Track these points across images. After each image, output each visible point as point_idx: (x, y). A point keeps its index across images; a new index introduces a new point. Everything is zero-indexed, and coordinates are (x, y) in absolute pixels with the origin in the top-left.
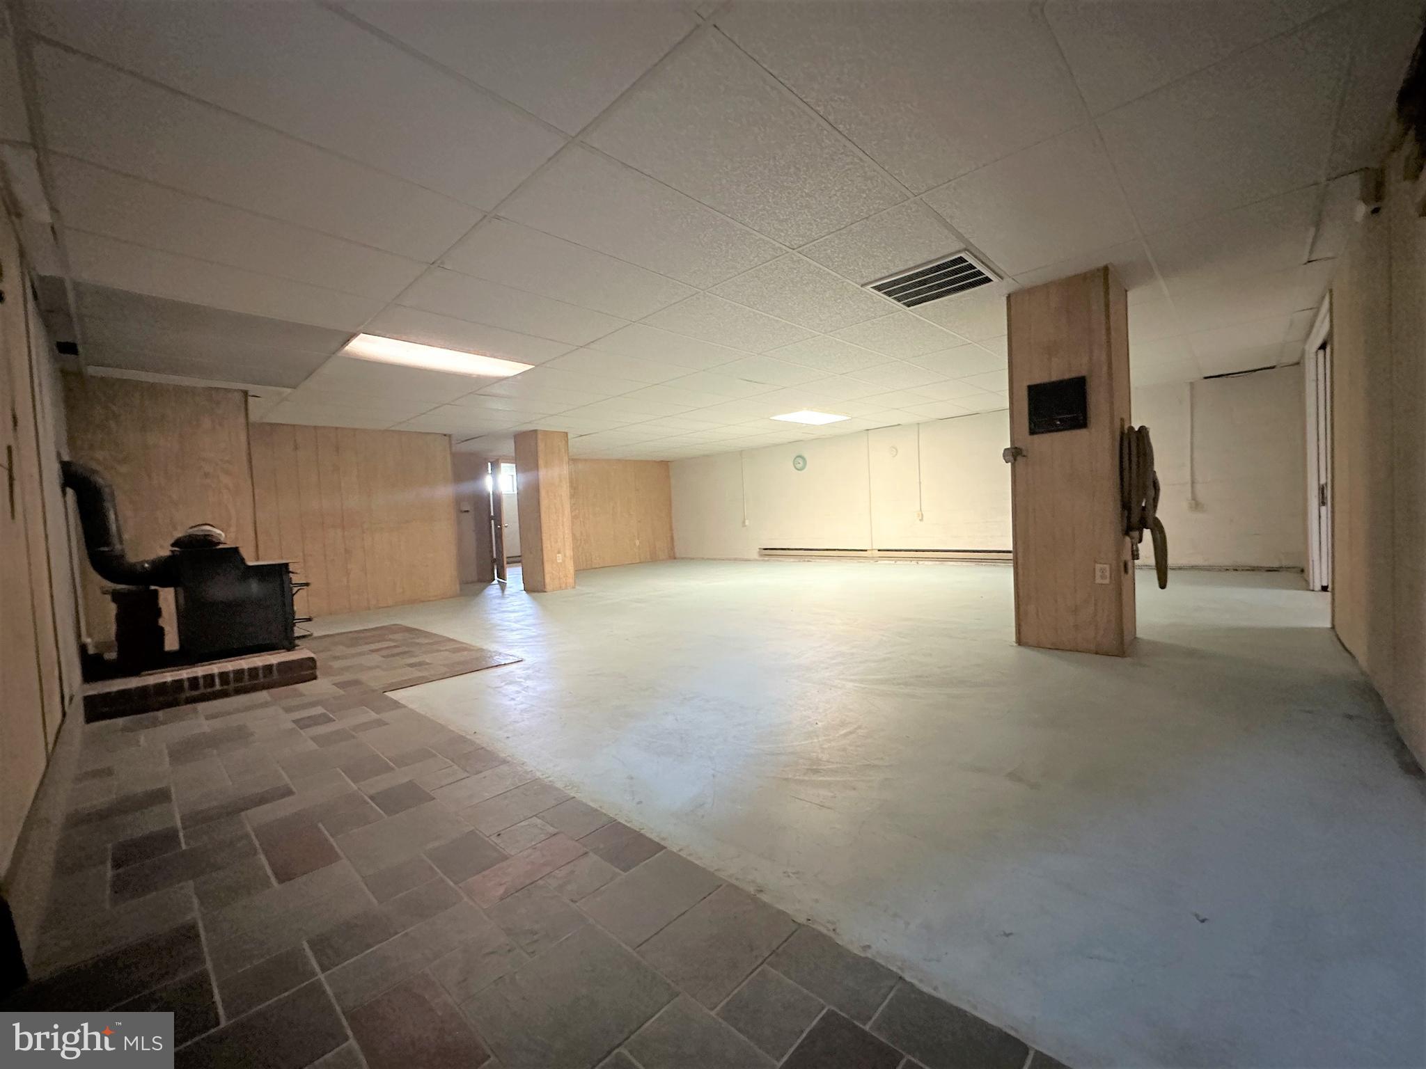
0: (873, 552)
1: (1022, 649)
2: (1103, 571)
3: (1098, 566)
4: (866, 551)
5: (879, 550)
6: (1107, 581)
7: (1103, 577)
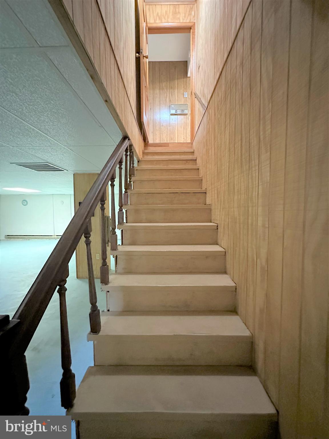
0: (55, 236)
1: (78, 280)
2: (98, 256)
3: (97, 255)
4: (52, 236)
5: (57, 236)
6: (99, 259)
7: (98, 257)
